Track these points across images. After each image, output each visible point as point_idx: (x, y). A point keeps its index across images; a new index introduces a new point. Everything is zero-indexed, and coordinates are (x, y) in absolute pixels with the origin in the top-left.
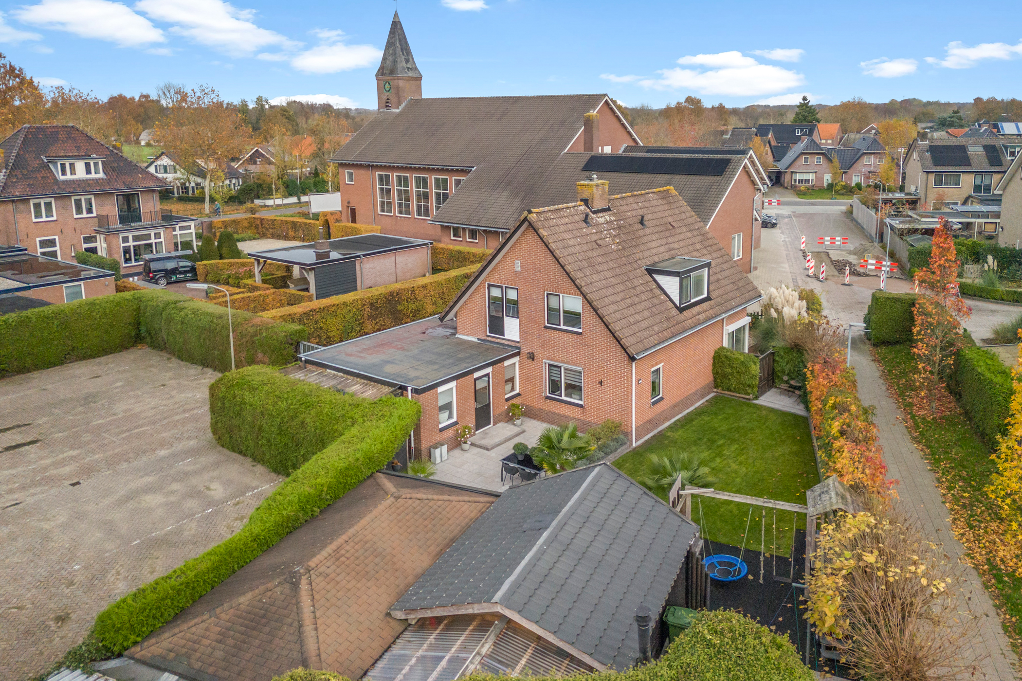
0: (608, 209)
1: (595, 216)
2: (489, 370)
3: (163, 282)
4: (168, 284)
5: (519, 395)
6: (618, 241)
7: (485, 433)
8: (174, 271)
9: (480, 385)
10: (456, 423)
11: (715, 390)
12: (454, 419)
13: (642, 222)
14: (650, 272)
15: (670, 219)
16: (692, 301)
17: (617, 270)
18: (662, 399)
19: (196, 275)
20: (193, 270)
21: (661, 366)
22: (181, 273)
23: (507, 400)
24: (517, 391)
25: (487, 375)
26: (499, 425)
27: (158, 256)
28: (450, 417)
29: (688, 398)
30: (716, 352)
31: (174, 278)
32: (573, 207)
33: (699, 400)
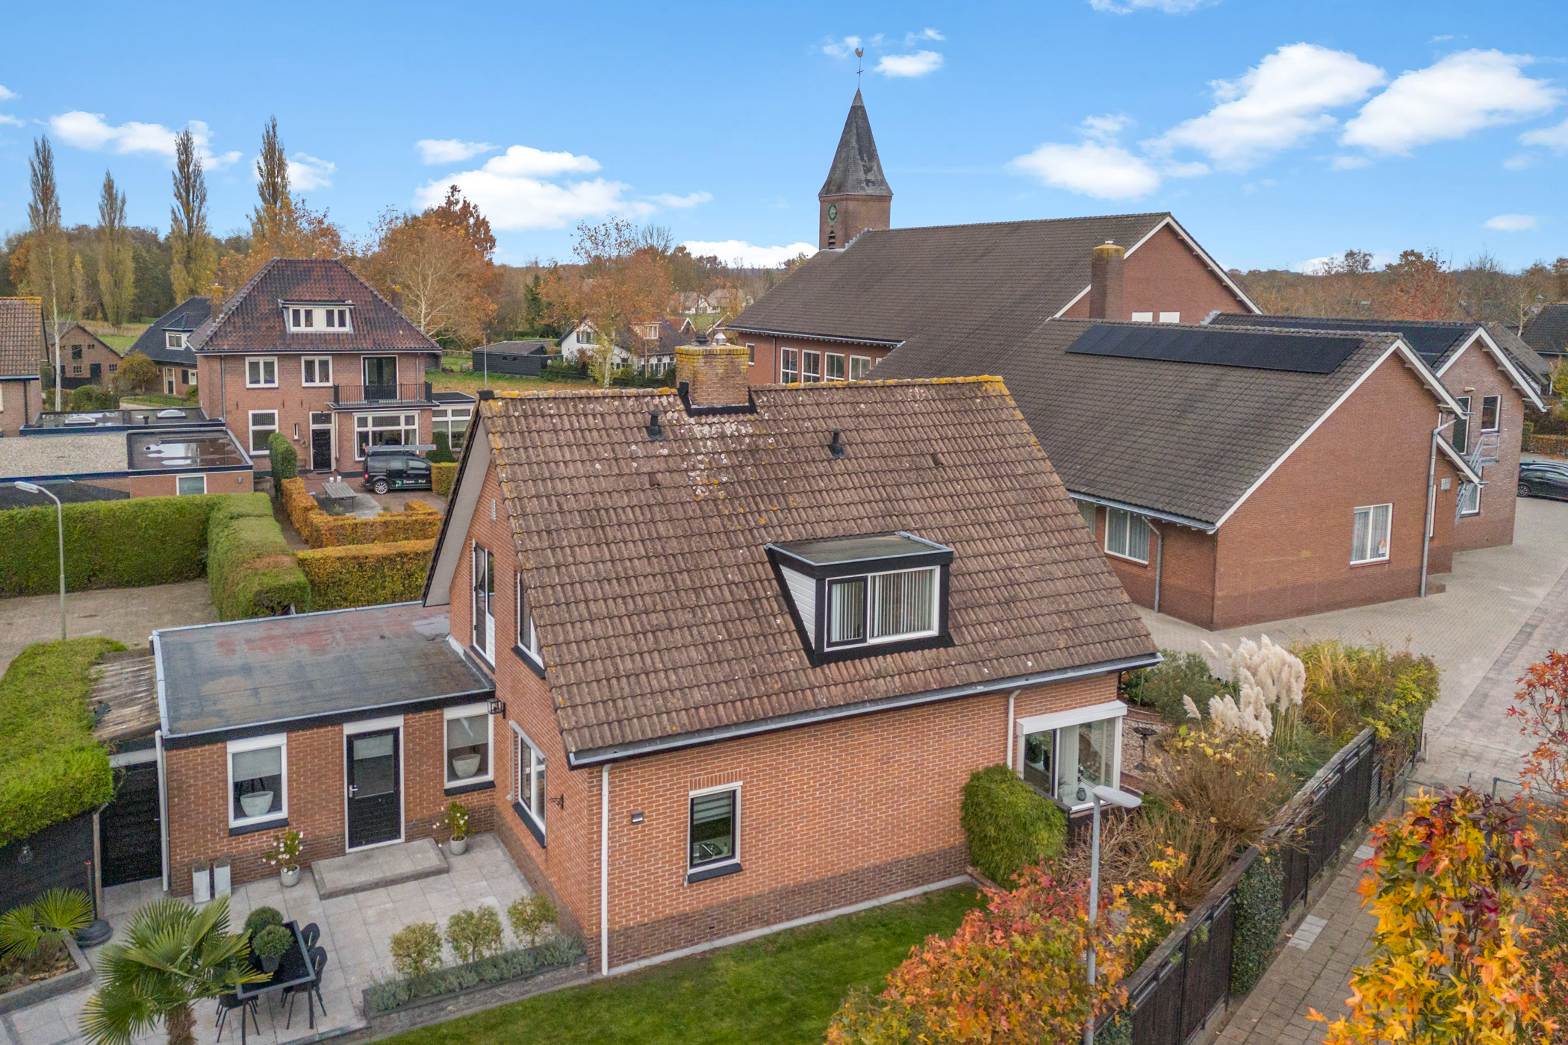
0: (752, 409)
1: (692, 421)
2: (397, 721)
3: (381, 488)
4: (390, 491)
5: (491, 785)
6: (725, 479)
7: (368, 856)
8: (399, 474)
9: (365, 750)
10: (283, 823)
11: (970, 869)
12: (283, 814)
13: (835, 447)
14: (775, 559)
15: (940, 447)
16: (871, 642)
17: (674, 542)
18: (737, 869)
19: (430, 482)
20: (428, 477)
21: (737, 785)
22: (409, 477)
23: (449, 792)
24: (490, 777)
25: (395, 732)
26: (416, 843)
27: (408, 448)
28: (276, 806)
29: (857, 877)
30: (976, 777)
31: (399, 484)
32: (637, 397)
33: (904, 885)
